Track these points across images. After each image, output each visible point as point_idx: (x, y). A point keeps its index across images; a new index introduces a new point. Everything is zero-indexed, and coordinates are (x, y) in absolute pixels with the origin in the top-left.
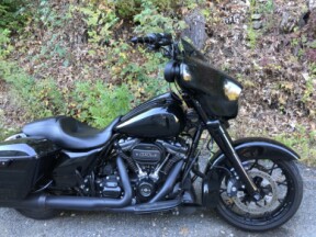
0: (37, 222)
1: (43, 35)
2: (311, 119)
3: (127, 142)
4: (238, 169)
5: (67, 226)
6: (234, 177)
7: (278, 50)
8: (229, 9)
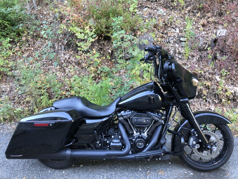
0: (57, 171)
1: (34, 43)
2: (223, 105)
3: (127, 113)
4: (197, 130)
5: (80, 173)
6: (195, 134)
7: (198, 61)
8: (167, 34)
